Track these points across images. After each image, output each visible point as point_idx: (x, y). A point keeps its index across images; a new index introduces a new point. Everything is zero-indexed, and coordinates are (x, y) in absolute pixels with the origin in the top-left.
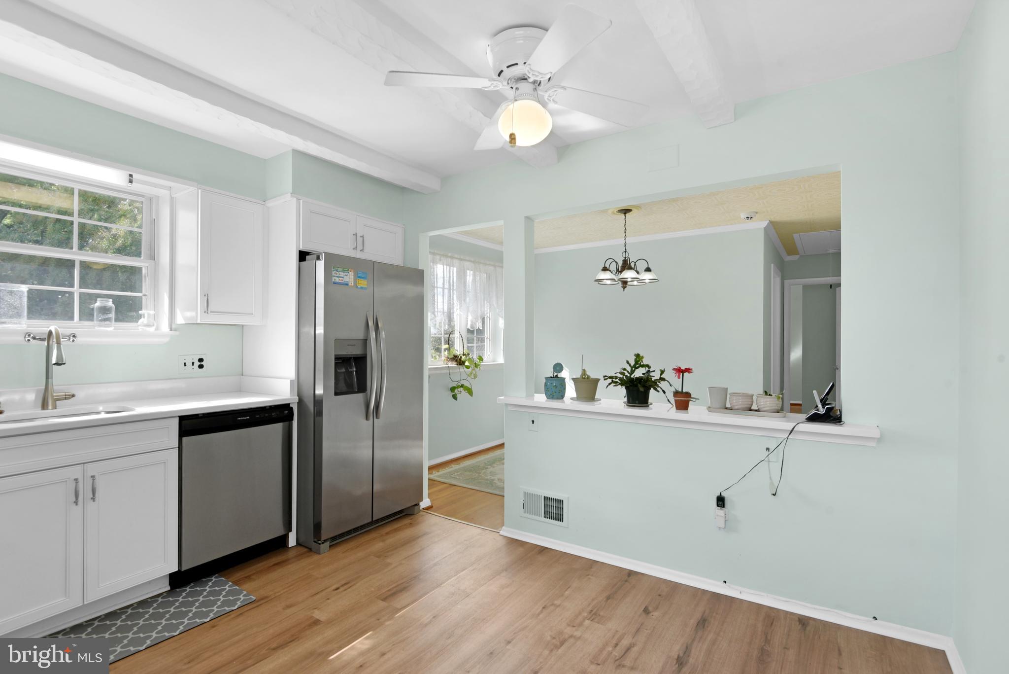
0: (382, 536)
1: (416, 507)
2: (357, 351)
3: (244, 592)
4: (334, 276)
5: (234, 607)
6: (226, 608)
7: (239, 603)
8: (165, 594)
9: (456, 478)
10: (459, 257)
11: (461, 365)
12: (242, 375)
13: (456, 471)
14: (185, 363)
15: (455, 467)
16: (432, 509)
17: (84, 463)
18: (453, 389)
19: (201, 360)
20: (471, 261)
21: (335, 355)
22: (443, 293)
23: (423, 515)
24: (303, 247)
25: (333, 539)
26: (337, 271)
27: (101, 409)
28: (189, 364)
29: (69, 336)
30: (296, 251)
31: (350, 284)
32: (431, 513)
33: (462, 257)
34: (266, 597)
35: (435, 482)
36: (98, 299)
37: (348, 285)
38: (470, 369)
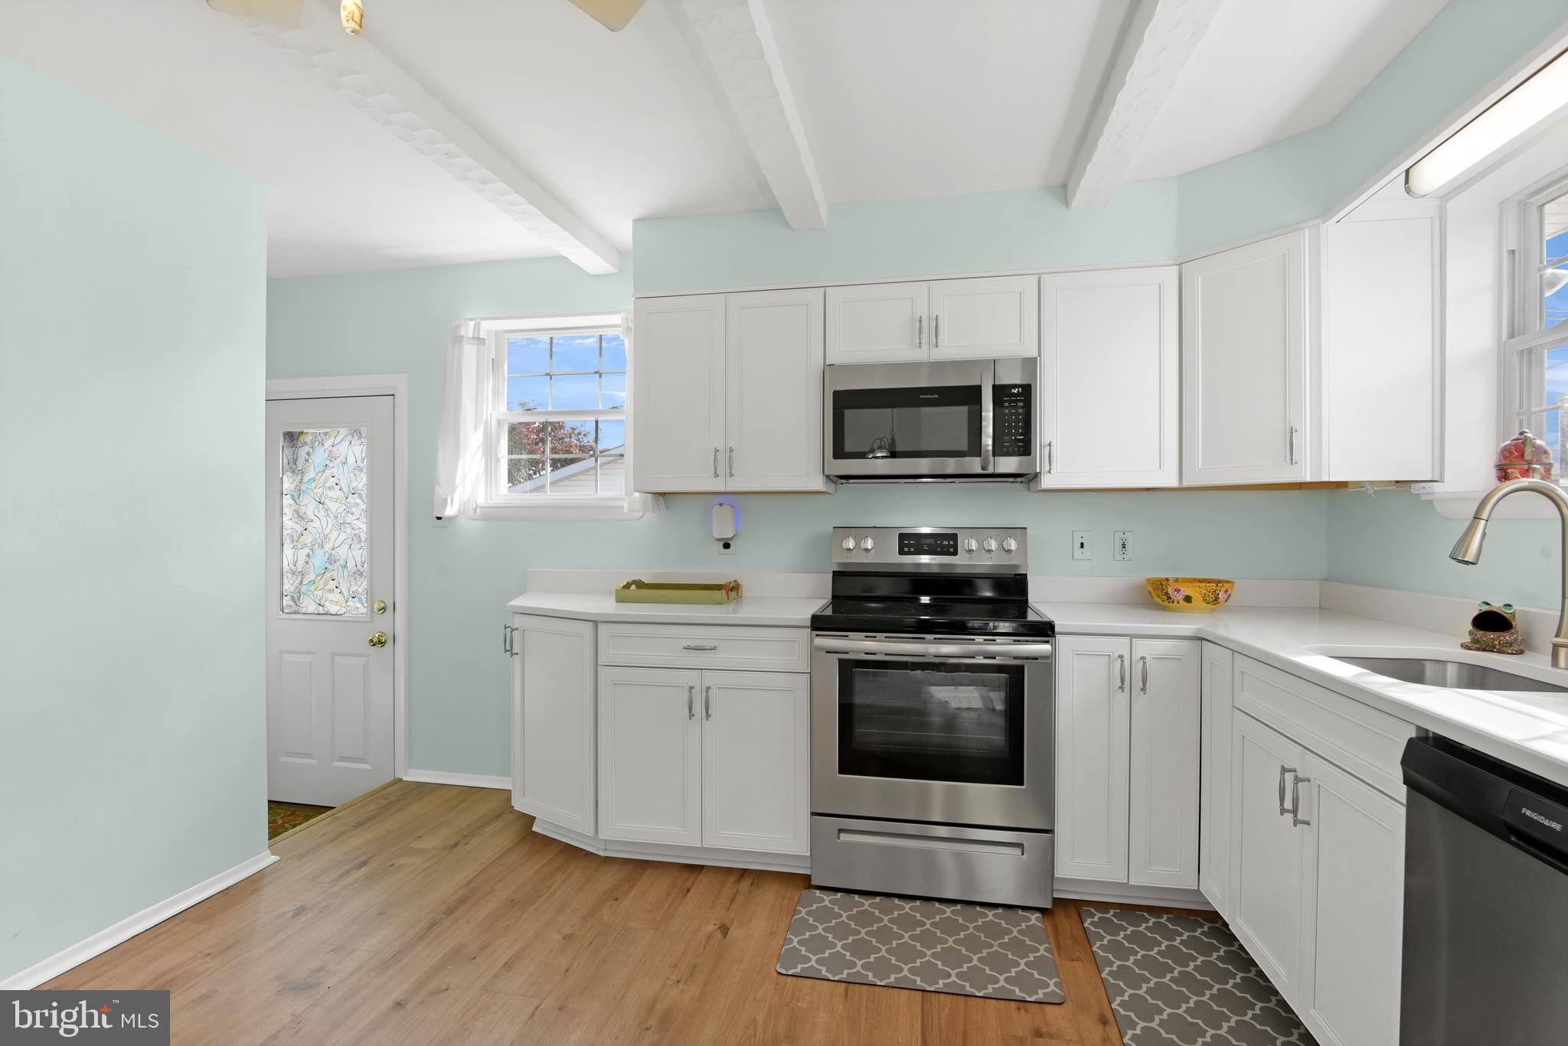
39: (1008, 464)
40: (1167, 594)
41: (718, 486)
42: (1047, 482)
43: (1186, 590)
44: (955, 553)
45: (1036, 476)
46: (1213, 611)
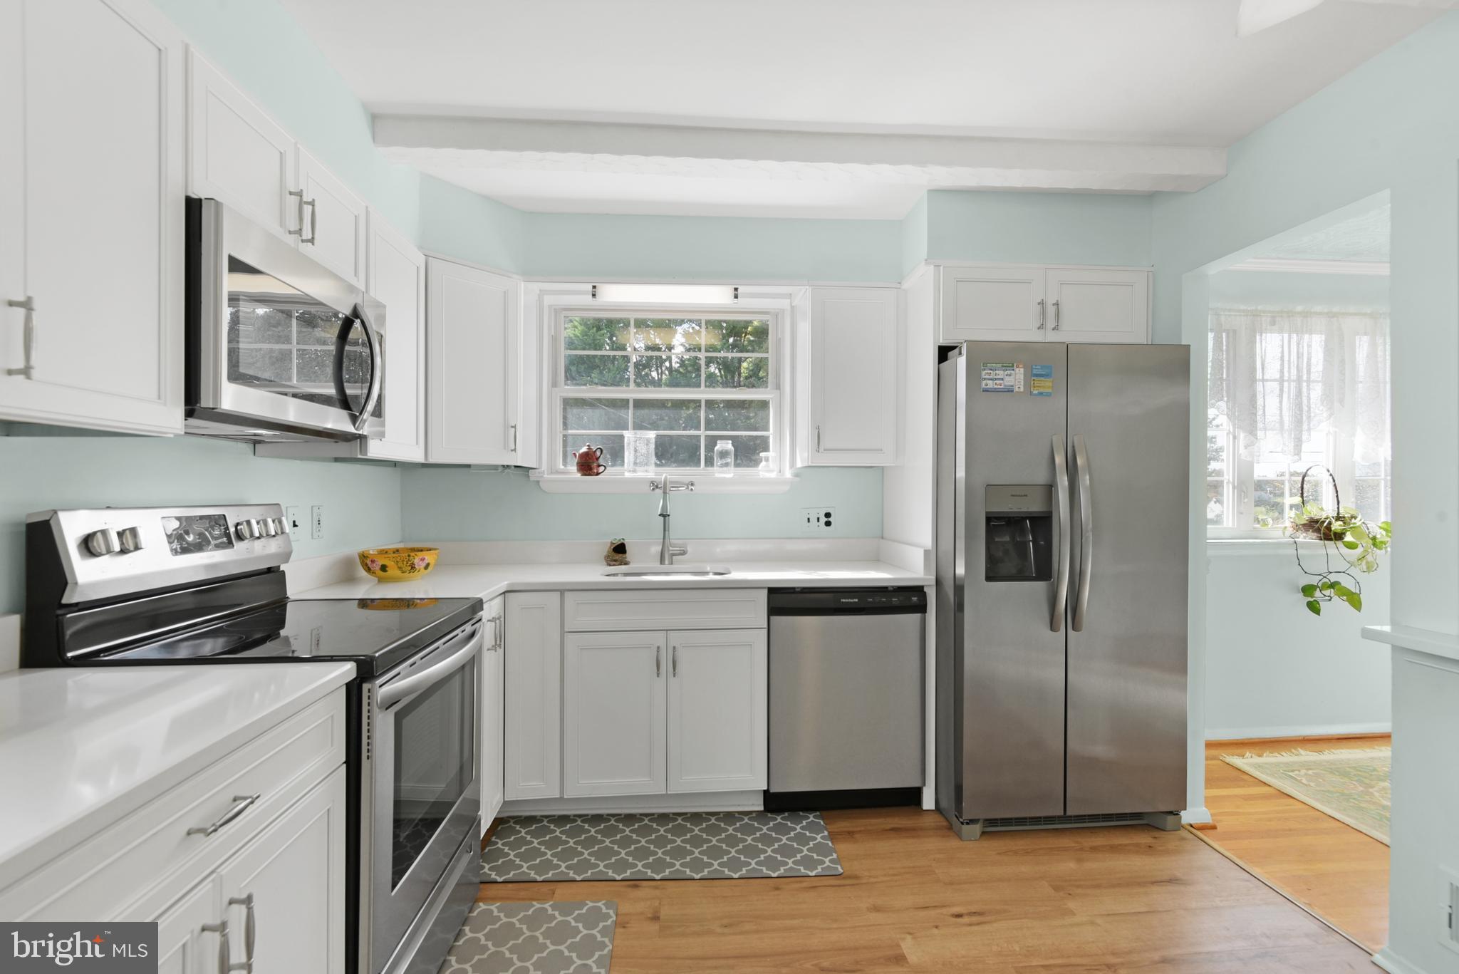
0: (1081, 849)
1: (1170, 818)
2: (1034, 505)
3: (834, 854)
4: (985, 379)
5: (812, 871)
6: (802, 868)
7: (819, 869)
8: (754, 815)
9: (1300, 782)
10: (1326, 311)
11: (1331, 539)
12: (883, 538)
13: (1307, 766)
14: (809, 519)
15: (1306, 755)
16: (1211, 832)
17: (667, 630)
18: (1307, 590)
19: (828, 515)
20: (1365, 314)
21: (987, 513)
22: (1281, 390)
23: (1183, 839)
24: (943, 339)
25: (991, 822)
26: (991, 370)
27: (708, 569)
28: (814, 520)
29: (688, 485)
30: (934, 349)
31: (1016, 389)
32: (1205, 839)
33: (1335, 309)
34: (856, 877)
35: (1246, 777)
36: (718, 442)
37: (1012, 391)
38: (1359, 550)
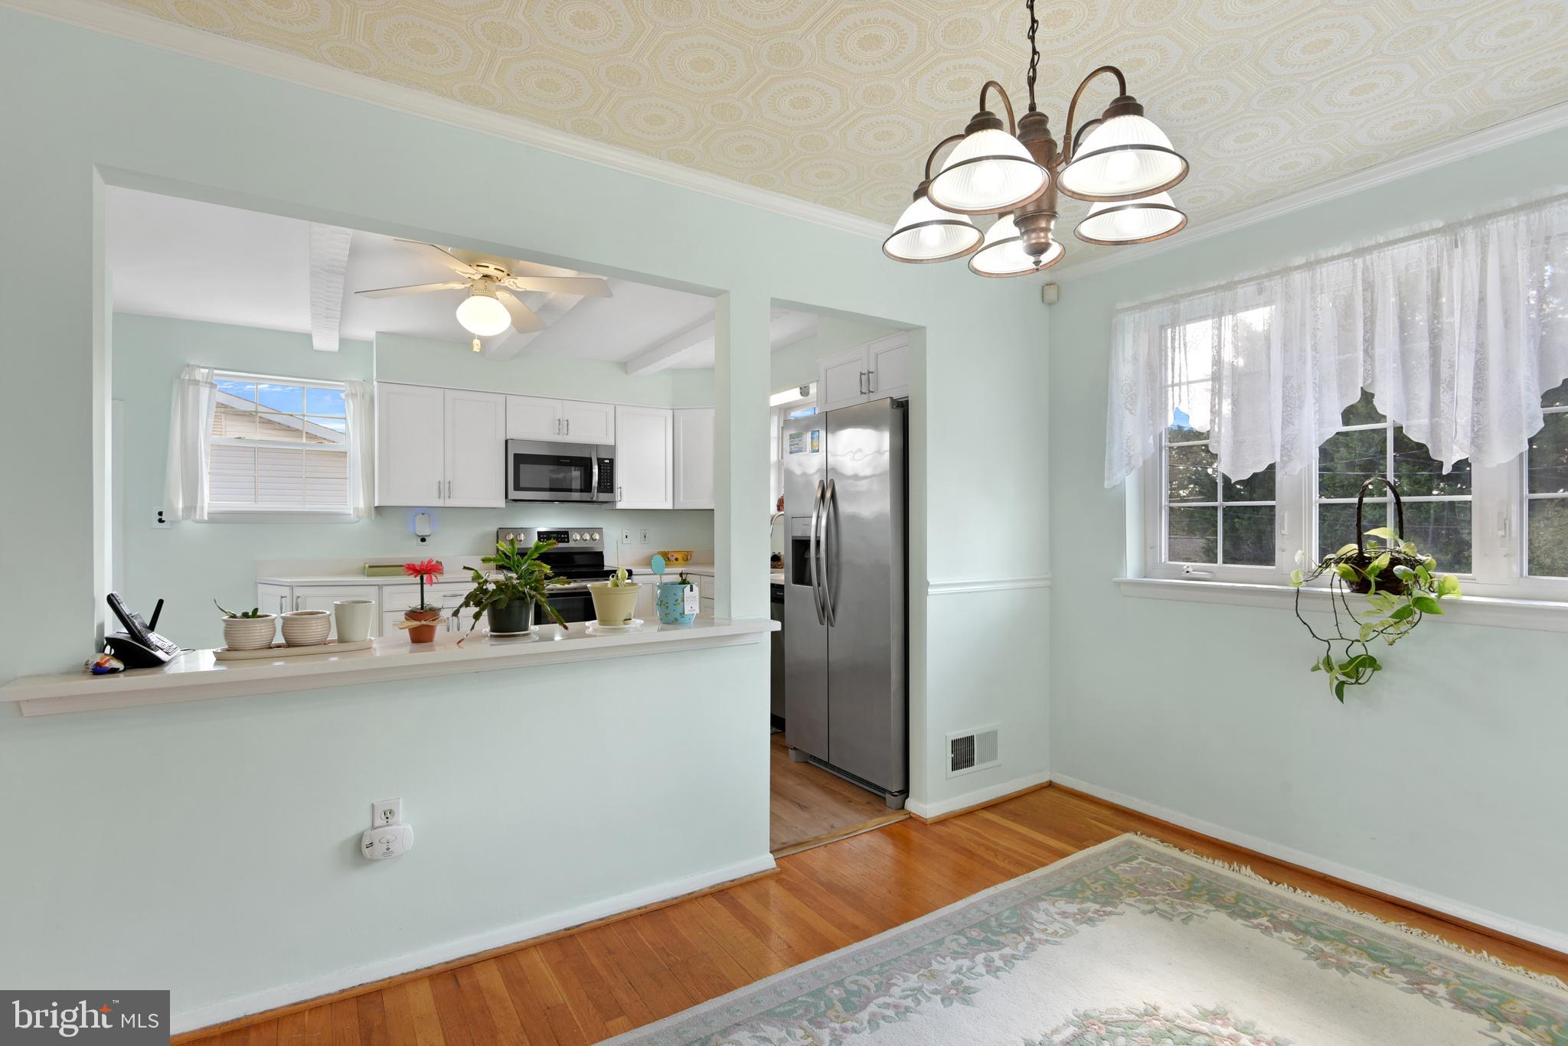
21: (792, 537)
39: (603, 497)
40: (668, 558)
41: (439, 503)
42: (620, 506)
43: (676, 556)
44: (568, 542)
45: (613, 502)
46: (685, 564)
